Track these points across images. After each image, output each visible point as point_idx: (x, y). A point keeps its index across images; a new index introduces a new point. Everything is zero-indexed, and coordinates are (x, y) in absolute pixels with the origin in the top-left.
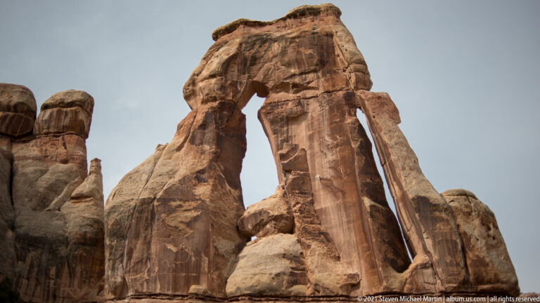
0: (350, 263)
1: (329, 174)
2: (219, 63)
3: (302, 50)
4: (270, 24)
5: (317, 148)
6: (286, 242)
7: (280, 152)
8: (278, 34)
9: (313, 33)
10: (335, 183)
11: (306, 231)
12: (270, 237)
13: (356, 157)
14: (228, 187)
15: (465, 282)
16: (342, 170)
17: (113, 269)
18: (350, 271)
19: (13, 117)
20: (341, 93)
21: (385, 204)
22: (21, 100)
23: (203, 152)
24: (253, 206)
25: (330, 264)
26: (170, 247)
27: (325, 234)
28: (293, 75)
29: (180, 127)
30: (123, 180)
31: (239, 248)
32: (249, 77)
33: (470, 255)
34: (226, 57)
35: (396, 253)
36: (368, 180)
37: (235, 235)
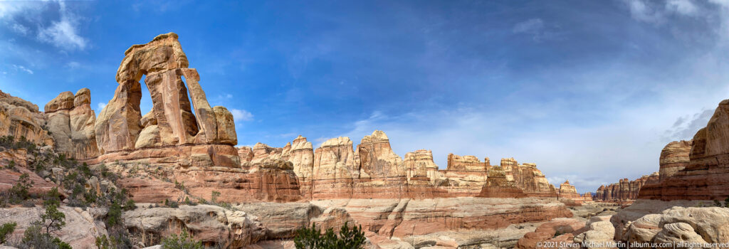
0: (176, 134)
1: (169, 102)
5: (165, 93)
6: (153, 128)
7: (152, 95)
10: (171, 105)
11: (160, 123)
12: (149, 127)
14: (134, 111)
15: (216, 140)
17: (99, 145)
18: (176, 137)
19: (67, 102)
20: (175, 70)
21: (191, 112)
22: (68, 97)
24: (143, 117)
25: (169, 134)
26: (115, 135)
27: (168, 124)
28: (156, 65)
31: (140, 132)
33: (219, 130)
35: (193, 130)
36: (184, 103)
37: (138, 127)
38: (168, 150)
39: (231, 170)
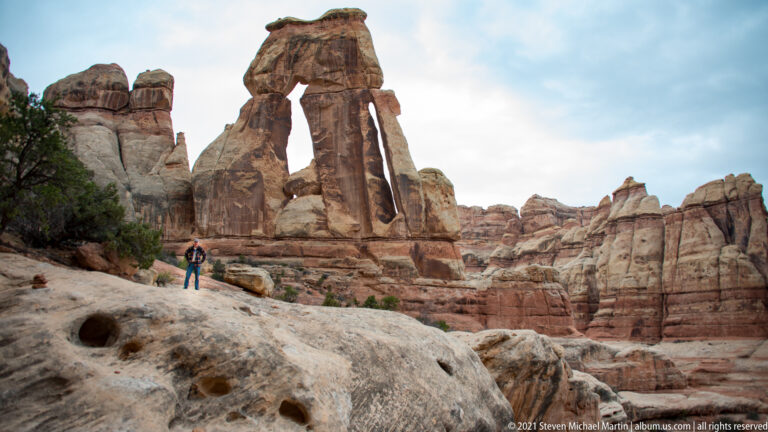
0: (355, 217)
1: (346, 153)
2: (269, 61)
3: (333, 52)
4: (311, 23)
5: (339, 133)
6: (316, 201)
7: (314, 134)
8: (315, 36)
9: (342, 37)
10: (349, 161)
11: (330, 195)
12: (305, 198)
13: (365, 143)
14: (277, 160)
15: (424, 232)
16: (354, 150)
17: (201, 219)
18: (355, 222)
19: (112, 94)
20: (358, 91)
21: (382, 176)
22: (117, 81)
23: (258, 135)
24: (294, 174)
25: (343, 217)
26: (237, 204)
27: (342, 196)
28: (325, 73)
29: (242, 111)
30: (202, 154)
31: (285, 204)
32: (293, 72)
33: (430, 214)
34: (275, 56)
35: (386, 210)
36: (371, 160)
37: (282, 195)
38: (340, 245)
39: (449, 284)
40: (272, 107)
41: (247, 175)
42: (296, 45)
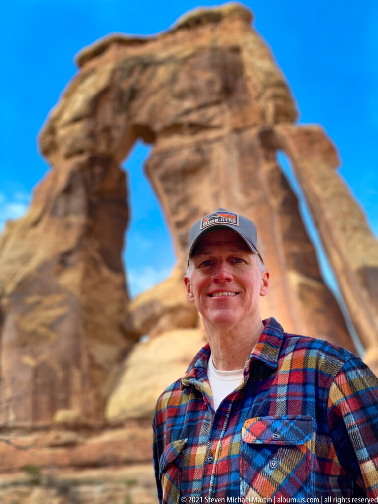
2: (84, 101)
3: (198, 74)
7: (175, 219)
8: (165, 54)
9: (214, 49)
14: (106, 272)
20: (253, 131)
21: (320, 279)
23: (68, 226)
26: (26, 360)
28: (188, 112)
31: (124, 355)
32: (128, 118)
34: (94, 92)
36: (296, 249)
40: (93, 177)
41: (48, 301)
42: (130, 72)
